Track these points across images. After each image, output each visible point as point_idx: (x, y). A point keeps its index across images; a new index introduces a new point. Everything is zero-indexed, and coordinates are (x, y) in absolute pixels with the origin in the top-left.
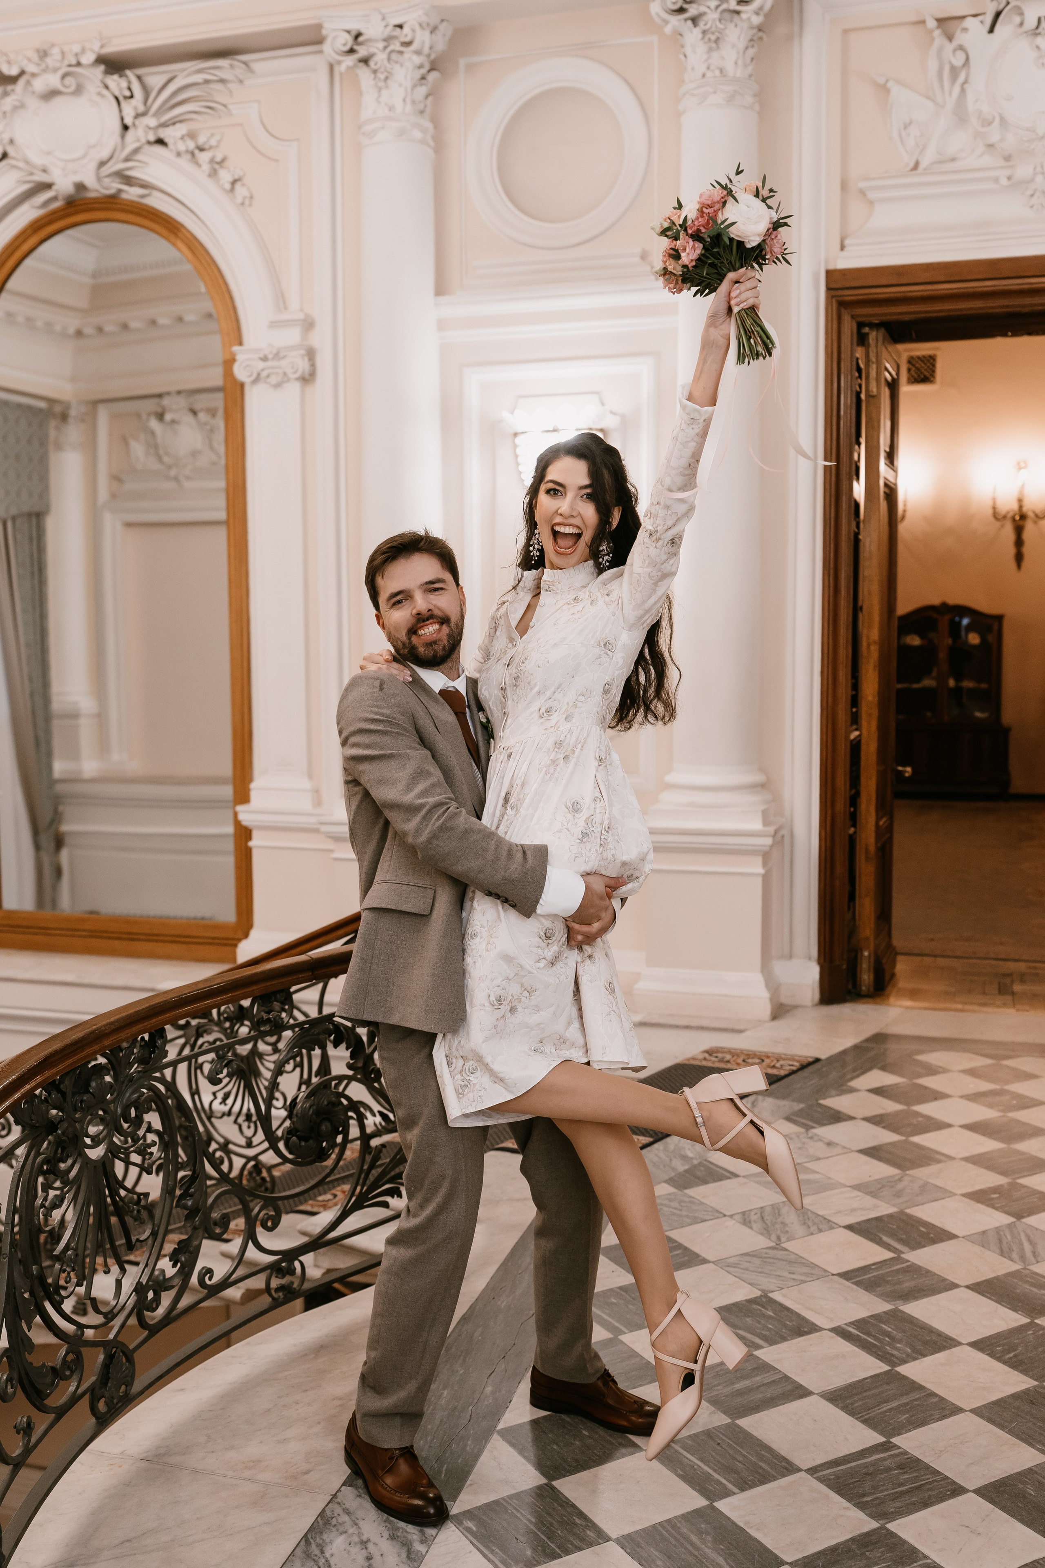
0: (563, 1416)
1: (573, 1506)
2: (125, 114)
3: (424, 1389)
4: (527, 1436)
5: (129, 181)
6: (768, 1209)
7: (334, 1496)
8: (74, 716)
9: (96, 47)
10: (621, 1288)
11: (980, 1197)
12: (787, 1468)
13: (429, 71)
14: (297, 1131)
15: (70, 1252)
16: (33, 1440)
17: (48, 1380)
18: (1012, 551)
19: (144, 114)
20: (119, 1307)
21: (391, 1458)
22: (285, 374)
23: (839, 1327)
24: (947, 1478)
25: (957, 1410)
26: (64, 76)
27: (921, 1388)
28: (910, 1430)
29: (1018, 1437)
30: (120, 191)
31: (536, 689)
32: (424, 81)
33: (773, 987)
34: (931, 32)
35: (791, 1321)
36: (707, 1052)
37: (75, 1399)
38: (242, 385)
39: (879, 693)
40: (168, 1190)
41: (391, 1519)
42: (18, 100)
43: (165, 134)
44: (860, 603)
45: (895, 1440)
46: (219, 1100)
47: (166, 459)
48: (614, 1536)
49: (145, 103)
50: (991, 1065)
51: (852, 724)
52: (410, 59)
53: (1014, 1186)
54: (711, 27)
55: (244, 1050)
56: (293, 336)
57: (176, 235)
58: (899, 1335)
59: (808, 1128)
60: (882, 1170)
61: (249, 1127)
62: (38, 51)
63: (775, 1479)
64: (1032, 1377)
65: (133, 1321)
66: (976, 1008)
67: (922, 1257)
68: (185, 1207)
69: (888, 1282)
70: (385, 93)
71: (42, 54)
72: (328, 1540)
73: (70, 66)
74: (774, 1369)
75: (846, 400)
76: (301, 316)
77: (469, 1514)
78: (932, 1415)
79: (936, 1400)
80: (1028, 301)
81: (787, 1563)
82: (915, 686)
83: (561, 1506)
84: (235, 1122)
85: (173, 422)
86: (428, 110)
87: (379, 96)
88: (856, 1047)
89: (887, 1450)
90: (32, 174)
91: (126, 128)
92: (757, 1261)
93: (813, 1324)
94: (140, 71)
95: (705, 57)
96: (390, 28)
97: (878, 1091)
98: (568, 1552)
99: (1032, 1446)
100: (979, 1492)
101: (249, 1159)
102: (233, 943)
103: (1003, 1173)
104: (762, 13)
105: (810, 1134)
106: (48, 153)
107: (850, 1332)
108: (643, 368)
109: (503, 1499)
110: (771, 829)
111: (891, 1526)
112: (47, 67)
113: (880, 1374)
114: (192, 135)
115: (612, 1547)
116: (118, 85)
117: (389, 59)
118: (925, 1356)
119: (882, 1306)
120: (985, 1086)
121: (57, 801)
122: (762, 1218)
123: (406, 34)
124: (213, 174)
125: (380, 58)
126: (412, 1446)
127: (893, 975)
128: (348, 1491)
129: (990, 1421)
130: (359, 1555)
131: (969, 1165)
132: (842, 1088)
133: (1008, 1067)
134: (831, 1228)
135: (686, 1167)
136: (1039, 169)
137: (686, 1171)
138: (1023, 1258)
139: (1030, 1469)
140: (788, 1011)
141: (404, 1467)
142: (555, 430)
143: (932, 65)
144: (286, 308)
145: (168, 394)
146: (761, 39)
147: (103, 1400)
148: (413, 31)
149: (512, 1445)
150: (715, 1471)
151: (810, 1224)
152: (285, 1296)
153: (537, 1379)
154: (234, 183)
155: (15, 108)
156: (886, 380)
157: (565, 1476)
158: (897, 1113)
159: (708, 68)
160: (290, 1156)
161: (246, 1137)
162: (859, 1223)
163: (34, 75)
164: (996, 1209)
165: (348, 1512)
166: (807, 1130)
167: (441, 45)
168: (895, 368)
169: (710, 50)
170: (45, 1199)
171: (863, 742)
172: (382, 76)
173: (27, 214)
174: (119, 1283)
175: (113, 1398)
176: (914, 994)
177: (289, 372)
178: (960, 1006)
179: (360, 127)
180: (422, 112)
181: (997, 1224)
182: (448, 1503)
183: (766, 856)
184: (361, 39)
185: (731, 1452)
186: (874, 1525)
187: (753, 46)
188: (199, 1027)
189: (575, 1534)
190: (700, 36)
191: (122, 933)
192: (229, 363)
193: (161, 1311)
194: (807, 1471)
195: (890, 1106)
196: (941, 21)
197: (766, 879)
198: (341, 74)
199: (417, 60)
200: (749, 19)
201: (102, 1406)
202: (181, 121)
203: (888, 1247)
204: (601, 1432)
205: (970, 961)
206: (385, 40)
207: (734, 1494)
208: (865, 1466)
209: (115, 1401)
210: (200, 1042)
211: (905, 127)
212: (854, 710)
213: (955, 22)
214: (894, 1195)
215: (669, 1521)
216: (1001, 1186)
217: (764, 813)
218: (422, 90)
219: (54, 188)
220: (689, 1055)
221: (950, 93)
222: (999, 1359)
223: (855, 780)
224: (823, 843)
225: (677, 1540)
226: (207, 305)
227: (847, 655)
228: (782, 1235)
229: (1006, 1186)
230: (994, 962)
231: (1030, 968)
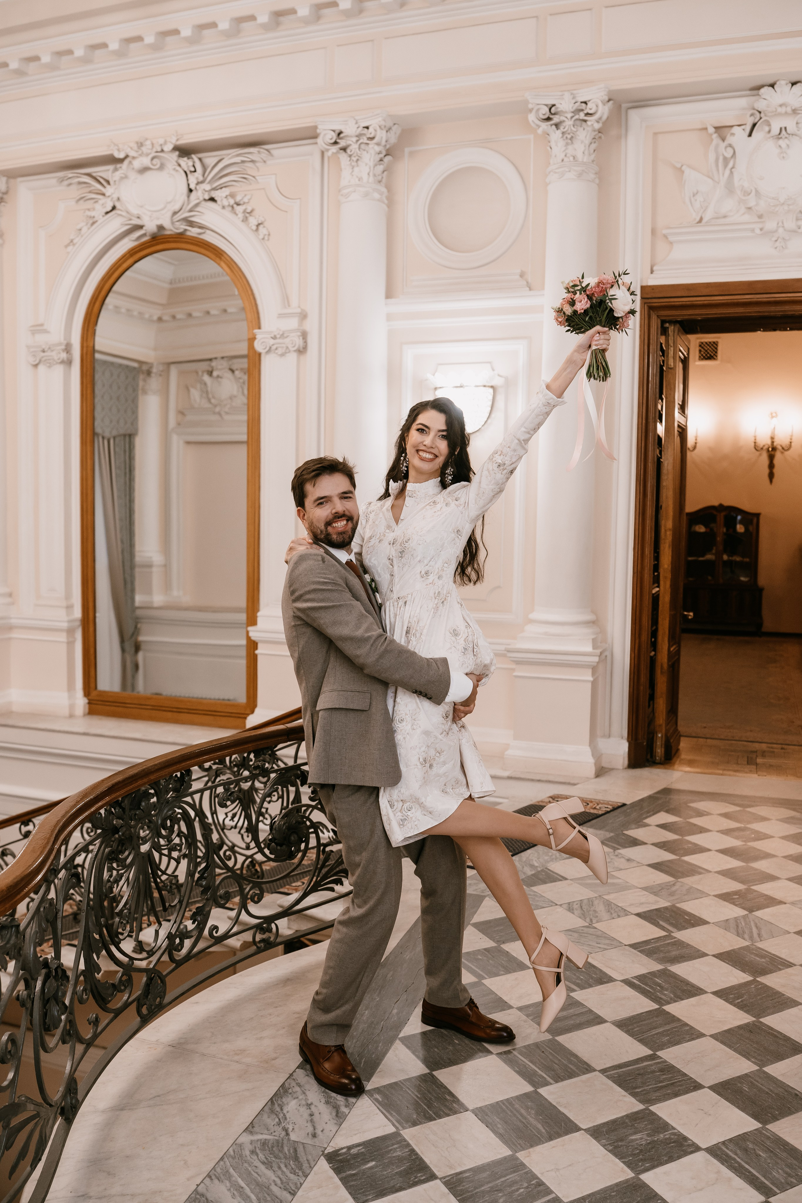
0: (442, 1030)
1: (446, 1088)
2: (190, 182)
3: (354, 1010)
4: (418, 1042)
5: (192, 224)
6: (585, 901)
7: (291, 1075)
8: (150, 566)
9: (174, 140)
10: (485, 949)
11: (726, 897)
12: (587, 1069)
13: (385, 156)
14: (275, 839)
15: (125, 911)
16: (99, 1029)
17: (110, 991)
18: (767, 471)
19: (202, 182)
20: (156, 948)
21: (329, 1052)
22: (287, 348)
23: (627, 979)
24: (691, 1078)
25: (701, 1035)
26: (153, 159)
27: (679, 1020)
28: (669, 1047)
29: (740, 1054)
30: (186, 230)
31: (419, 558)
32: (382, 162)
33: (597, 755)
34: (711, 135)
35: (596, 974)
36: (551, 797)
37: (127, 1005)
38: (260, 354)
39: (672, 563)
40: (190, 874)
41: (327, 1091)
42: (123, 174)
43: (215, 194)
44: (660, 504)
45: (659, 1053)
46: (229, 818)
47: (213, 401)
48: (471, 1108)
49: (203, 175)
50: (739, 811)
51: (654, 583)
52: (373, 148)
53: (749, 890)
54: (568, 130)
55: (246, 786)
56: (293, 323)
57: (220, 258)
58: (666, 986)
59: (615, 849)
60: (663, 878)
61: (248, 836)
62: (137, 143)
63: (578, 1075)
64: (752, 1015)
65: (165, 958)
66: (732, 773)
67: (686, 935)
68: (201, 886)
69: (661, 951)
70: (356, 169)
71: (139, 145)
72: (285, 1102)
73: (157, 152)
74: (583, 1005)
75: (653, 371)
76: (299, 310)
77: (378, 1090)
78: (684, 1038)
79: (687, 1028)
80: (773, 308)
81: (583, 1129)
82: (701, 559)
83: (438, 1087)
84: (239, 832)
85: (218, 377)
86: (384, 180)
87: (353, 172)
88: (650, 797)
89: (654, 1059)
90: (130, 220)
91: (191, 191)
92: (576, 935)
93: (610, 977)
94: (201, 155)
95: (564, 148)
96: (361, 129)
97: (663, 826)
98: (440, 1117)
99: (749, 1059)
100: (712, 1088)
101: (247, 857)
102: (244, 717)
103: (742, 882)
104: (601, 122)
105: (616, 853)
106: (142, 207)
107: (634, 983)
108: (520, 347)
109: (400, 1081)
110: (598, 651)
111: (653, 1108)
112: (143, 153)
113: (653, 1010)
114: (232, 195)
115: (469, 1115)
116: (187, 164)
117: (359, 148)
118: (682, 999)
119: (659, 967)
120: (734, 825)
121: (137, 620)
122: (581, 907)
123: (371, 132)
124: (245, 220)
125: (354, 147)
126: (343, 1045)
127: (678, 750)
128: (300, 1072)
129: (722, 1042)
130: (305, 1113)
131: (720, 876)
132: (639, 823)
133: (750, 812)
134: (627, 915)
135: (533, 872)
136: (780, 224)
137: (532, 875)
138: (751, 938)
139: (746, 1074)
140: (607, 772)
141: (336, 1058)
142: (461, 387)
143: (712, 156)
144: (289, 306)
145: (216, 358)
146: (600, 137)
147: (145, 1006)
148: (375, 130)
149: (408, 1047)
150: (539, 1069)
151: (613, 912)
152: (265, 946)
153: (426, 1006)
154: (258, 225)
155: (122, 178)
156: (680, 357)
157: (441, 1069)
158: (675, 841)
159: (566, 156)
160: (272, 856)
161: (246, 843)
162: (644, 912)
163: (134, 158)
164: (736, 905)
165: (299, 1085)
166: (614, 850)
167: (393, 140)
168: (687, 350)
169: (567, 144)
170: (111, 876)
171: (661, 595)
172: (355, 159)
173: (127, 244)
174: (157, 932)
175: (152, 1005)
176: (691, 763)
177: (290, 346)
178: (721, 772)
179: (340, 191)
180: (380, 182)
181: (736, 915)
182: (364, 1083)
183: (594, 669)
184: (342, 135)
185: (551, 1057)
186: (641, 1107)
187: (595, 142)
188: (217, 770)
189: (446, 1106)
190: (561, 135)
191: (173, 708)
192: (252, 340)
193: (184, 951)
194: (600, 1071)
195: (670, 836)
196: (716, 128)
197: (594, 684)
198: (329, 157)
199: (377, 149)
200: (592, 125)
201: (144, 1010)
202: (225, 187)
203: (663, 928)
204: (467, 1041)
205: (730, 742)
206: (357, 136)
207: (551, 1084)
208: (638, 1069)
209: (153, 1007)
210: (218, 780)
211: (694, 196)
212: (656, 574)
213: (727, 129)
214: (669, 895)
215: (507, 1100)
216: (740, 890)
217: (594, 641)
218: (381, 168)
219: (144, 228)
220: (539, 799)
221: (723, 174)
222: (731, 1003)
223: (655, 621)
224: (633, 661)
225: (512, 1112)
226: (239, 302)
227: (651, 538)
228: (593, 919)
229: (743, 891)
230: (745, 743)
231: (769, 747)
